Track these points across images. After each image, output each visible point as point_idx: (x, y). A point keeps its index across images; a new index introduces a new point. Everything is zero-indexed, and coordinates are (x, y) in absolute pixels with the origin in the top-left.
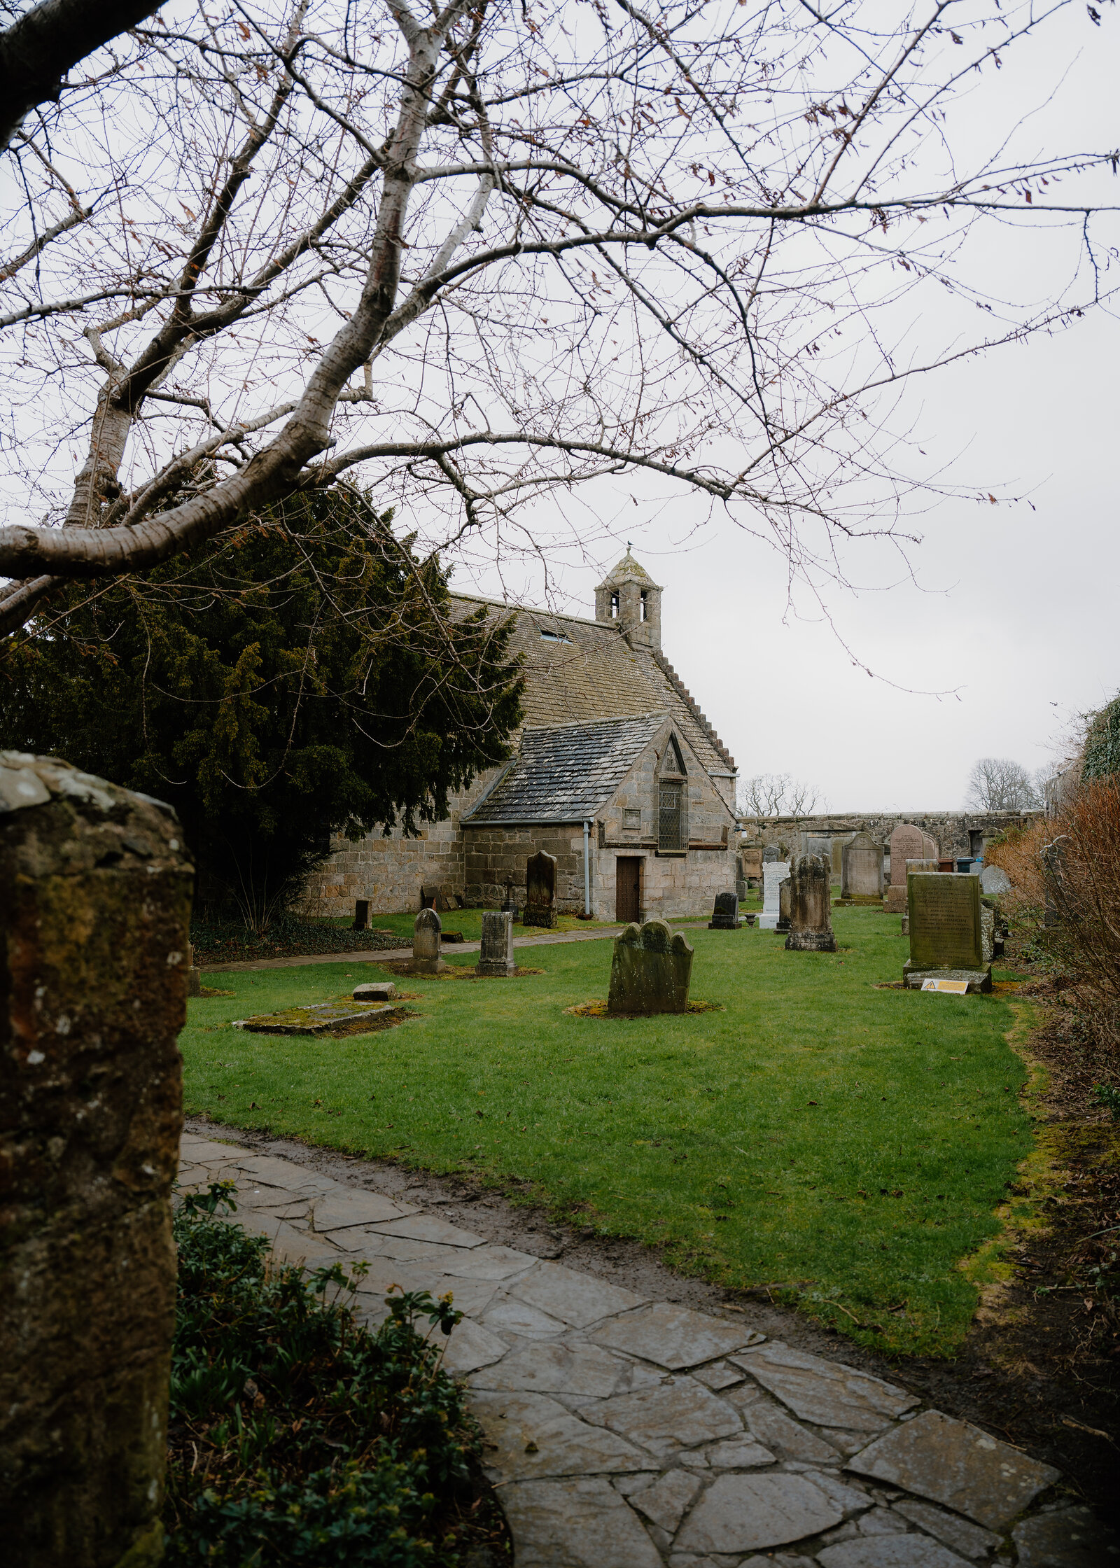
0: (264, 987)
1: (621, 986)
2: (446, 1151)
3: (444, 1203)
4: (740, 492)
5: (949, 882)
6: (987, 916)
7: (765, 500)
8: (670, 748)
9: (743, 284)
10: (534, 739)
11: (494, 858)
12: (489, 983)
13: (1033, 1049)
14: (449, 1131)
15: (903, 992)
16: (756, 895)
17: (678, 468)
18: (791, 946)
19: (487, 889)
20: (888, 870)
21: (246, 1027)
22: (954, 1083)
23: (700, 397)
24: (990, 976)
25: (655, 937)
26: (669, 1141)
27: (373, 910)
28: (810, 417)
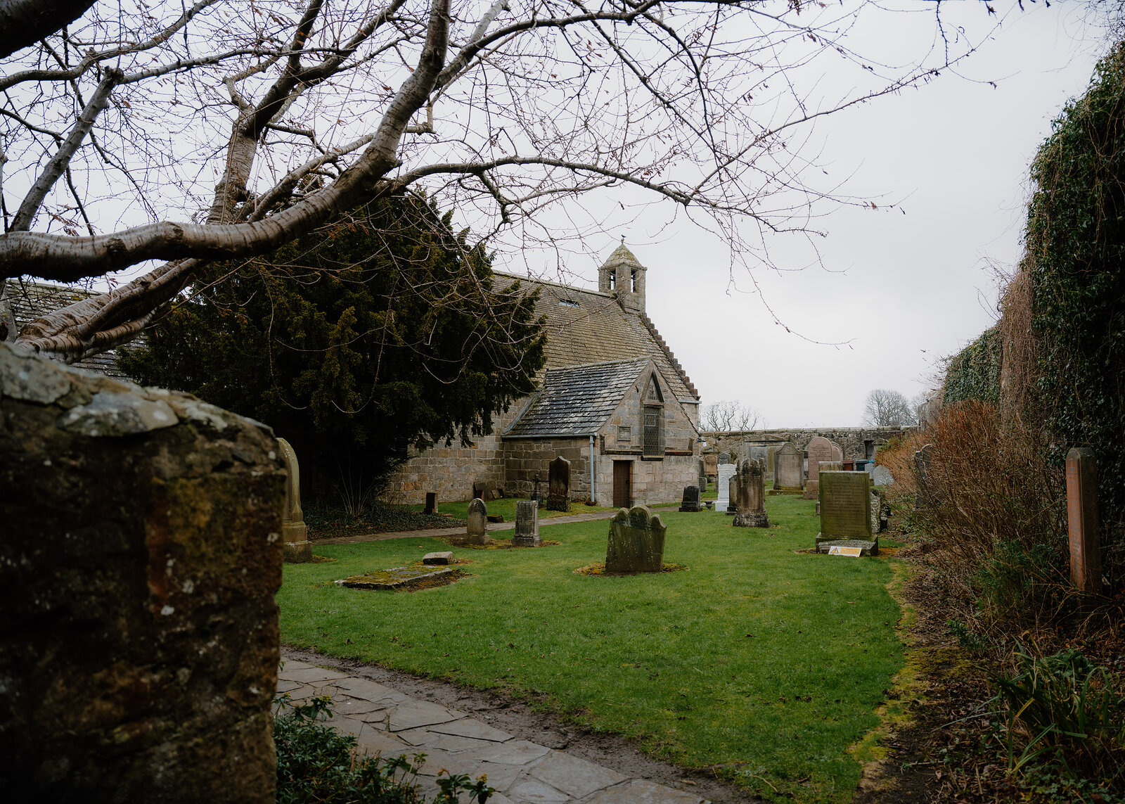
0: (359, 556)
1: (615, 554)
2: (486, 673)
3: (484, 710)
4: (696, 200)
5: (848, 478)
6: (875, 501)
7: (715, 206)
8: (652, 383)
9: (698, 50)
10: (553, 377)
11: (526, 462)
12: (521, 552)
13: (905, 595)
14: (488, 658)
15: (815, 556)
16: (714, 487)
17: (652, 182)
18: (737, 524)
19: (520, 484)
20: (806, 469)
21: (344, 584)
22: (849, 620)
23: (668, 132)
24: (877, 543)
25: (639, 518)
26: (646, 664)
27: (439, 499)
28: (746, 147)
